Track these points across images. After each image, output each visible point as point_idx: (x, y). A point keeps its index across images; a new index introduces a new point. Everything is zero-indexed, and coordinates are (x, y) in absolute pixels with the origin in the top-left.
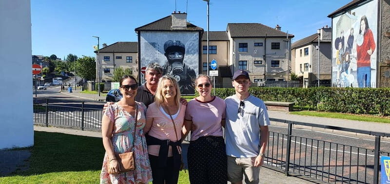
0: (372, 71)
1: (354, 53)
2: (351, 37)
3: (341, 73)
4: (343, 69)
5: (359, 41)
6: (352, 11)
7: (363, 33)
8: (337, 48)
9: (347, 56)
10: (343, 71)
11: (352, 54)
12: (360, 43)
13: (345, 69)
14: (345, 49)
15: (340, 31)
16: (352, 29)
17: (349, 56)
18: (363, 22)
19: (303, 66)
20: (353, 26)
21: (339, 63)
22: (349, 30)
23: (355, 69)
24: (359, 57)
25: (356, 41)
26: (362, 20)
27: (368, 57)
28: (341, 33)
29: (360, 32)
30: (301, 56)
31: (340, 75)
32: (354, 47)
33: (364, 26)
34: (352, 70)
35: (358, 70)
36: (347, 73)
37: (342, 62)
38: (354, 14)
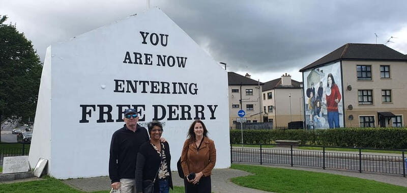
0: (340, 116)
1: (324, 101)
2: (321, 89)
3: (313, 116)
4: (315, 112)
5: (327, 92)
6: (321, 69)
7: (330, 86)
8: (309, 96)
9: (318, 103)
10: (315, 115)
11: (323, 101)
12: (329, 94)
13: (318, 113)
14: (316, 97)
15: (310, 83)
16: (321, 82)
17: (320, 103)
18: (330, 78)
19: (267, 108)
20: (321, 80)
21: (311, 108)
22: (319, 83)
23: (326, 113)
24: (328, 104)
25: (325, 92)
26: (329, 76)
27: (336, 105)
28: (312, 85)
29: (328, 85)
30: (265, 99)
31: (313, 118)
32: (324, 96)
33: (331, 82)
34: (323, 114)
35: (328, 114)
36: (319, 116)
37: (314, 108)
38: (322, 71)
